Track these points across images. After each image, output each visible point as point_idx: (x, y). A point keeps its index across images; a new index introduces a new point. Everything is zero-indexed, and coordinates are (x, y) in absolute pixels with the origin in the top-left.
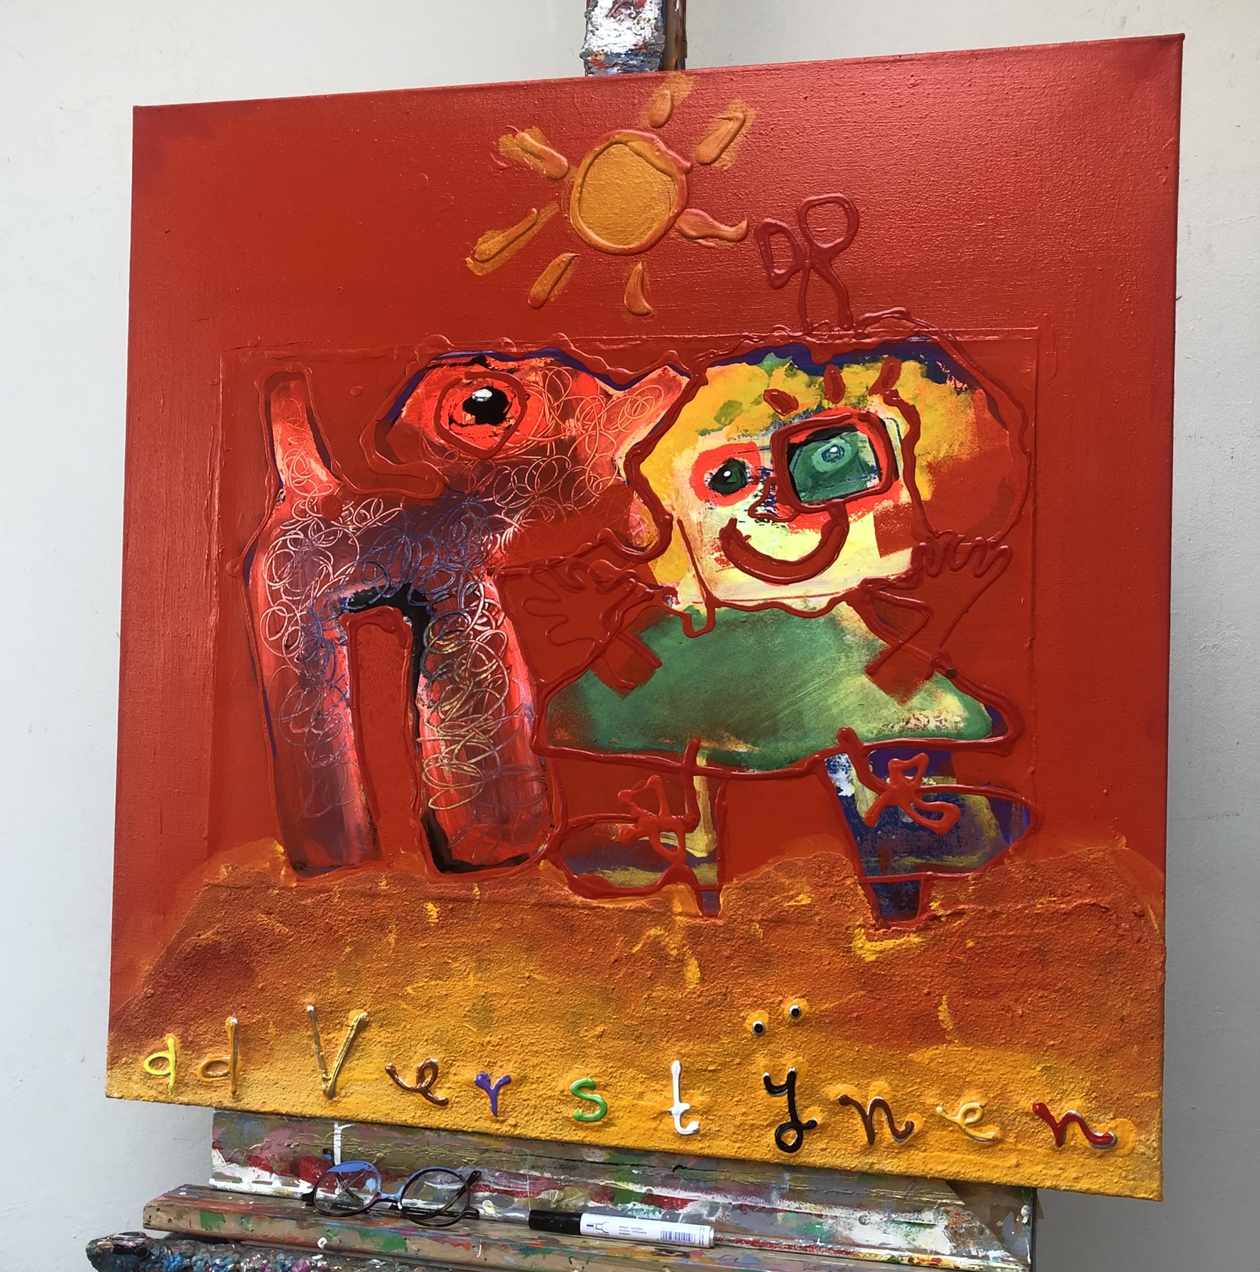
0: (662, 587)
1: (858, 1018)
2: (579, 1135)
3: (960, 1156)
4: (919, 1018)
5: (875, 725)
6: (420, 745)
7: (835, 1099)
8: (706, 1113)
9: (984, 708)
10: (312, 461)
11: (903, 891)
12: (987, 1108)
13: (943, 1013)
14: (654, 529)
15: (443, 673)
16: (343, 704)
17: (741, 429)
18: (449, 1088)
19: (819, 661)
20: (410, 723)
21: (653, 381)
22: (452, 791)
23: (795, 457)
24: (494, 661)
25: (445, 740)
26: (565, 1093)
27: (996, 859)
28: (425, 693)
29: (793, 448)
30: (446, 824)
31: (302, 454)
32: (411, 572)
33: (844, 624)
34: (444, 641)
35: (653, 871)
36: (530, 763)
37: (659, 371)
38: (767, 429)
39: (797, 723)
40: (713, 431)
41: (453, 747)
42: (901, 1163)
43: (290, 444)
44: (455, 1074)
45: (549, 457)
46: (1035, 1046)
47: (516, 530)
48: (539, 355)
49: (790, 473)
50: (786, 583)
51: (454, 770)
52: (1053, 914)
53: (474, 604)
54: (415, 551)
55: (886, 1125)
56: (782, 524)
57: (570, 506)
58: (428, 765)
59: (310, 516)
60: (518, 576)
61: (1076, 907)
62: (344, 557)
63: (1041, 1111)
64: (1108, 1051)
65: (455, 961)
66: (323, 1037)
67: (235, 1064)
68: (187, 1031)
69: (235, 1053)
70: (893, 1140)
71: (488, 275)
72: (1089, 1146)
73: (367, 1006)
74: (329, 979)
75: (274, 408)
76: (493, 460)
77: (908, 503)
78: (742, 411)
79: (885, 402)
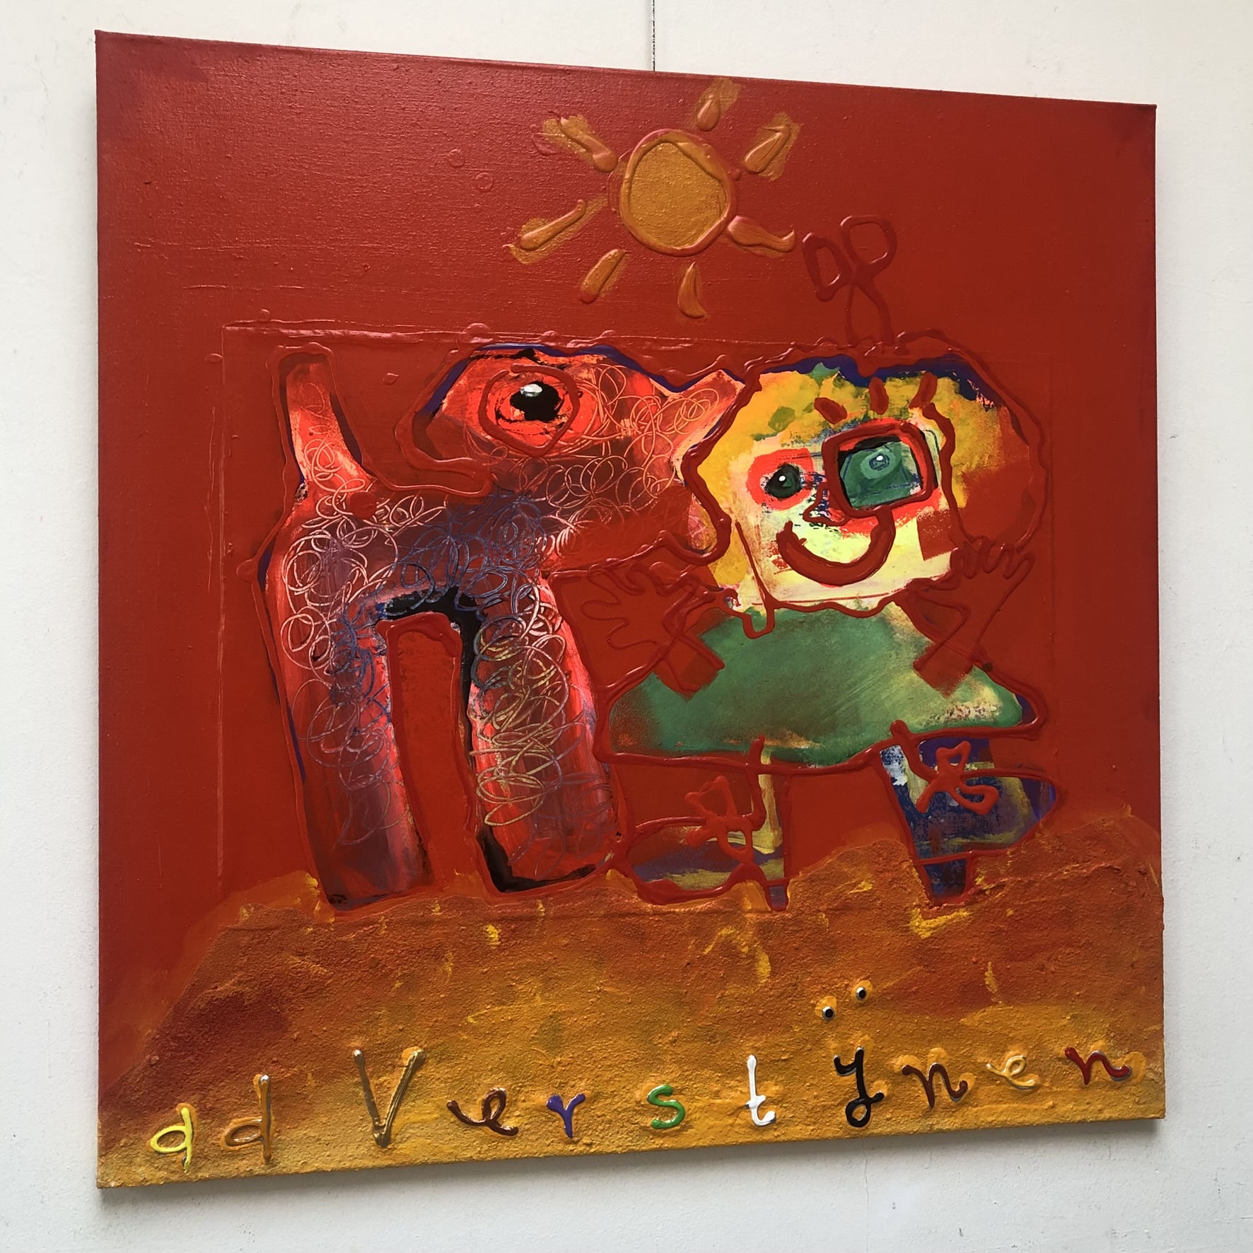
0: (722, 589)
1: (916, 991)
2: (657, 1142)
3: (1006, 1106)
4: (968, 985)
5: (924, 717)
6: (473, 759)
7: (898, 1070)
8: (781, 1101)
9: (1015, 697)
10: (339, 454)
11: (952, 870)
12: (1028, 1059)
13: (989, 978)
14: (712, 531)
15: (497, 681)
16: (384, 719)
17: (794, 435)
18: (518, 1116)
20: (462, 736)
21: (709, 384)
22: (511, 805)
23: (845, 464)
24: (552, 667)
25: (501, 752)
26: (642, 1103)
27: (1029, 834)
28: (477, 703)
29: (842, 456)
30: (505, 841)
32: (458, 576)
33: (894, 623)
34: (497, 647)
35: (721, 872)
37: (714, 375)
38: (819, 436)
39: (854, 718)
40: (768, 436)
41: (510, 759)
42: (957, 1120)
43: (311, 434)
44: (524, 1101)
45: (604, 458)
46: (1064, 998)
47: (572, 531)
48: (591, 351)
49: (841, 479)
50: (840, 585)
51: (512, 783)
52: (1076, 879)
53: (529, 609)
55: (943, 1088)
56: (835, 528)
57: (628, 507)
58: (483, 780)
59: (338, 513)
60: (576, 578)
61: (1095, 871)
62: (380, 559)
63: (1072, 1055)
64: (1123, 994)
65: (520, 983)
66: (373, 1082)
67: (269, 1127)
68: (204, 1096)
69: (269, 1114)
70: (951, 1100)
71: (534, 265)
72: (1110, 1080)
73: (423, 1042)
74: (377, 1019)
75: (290, 393)
76: (545, 459)
77: (946, 510)
78: (795, 418)
79: (924, 415)
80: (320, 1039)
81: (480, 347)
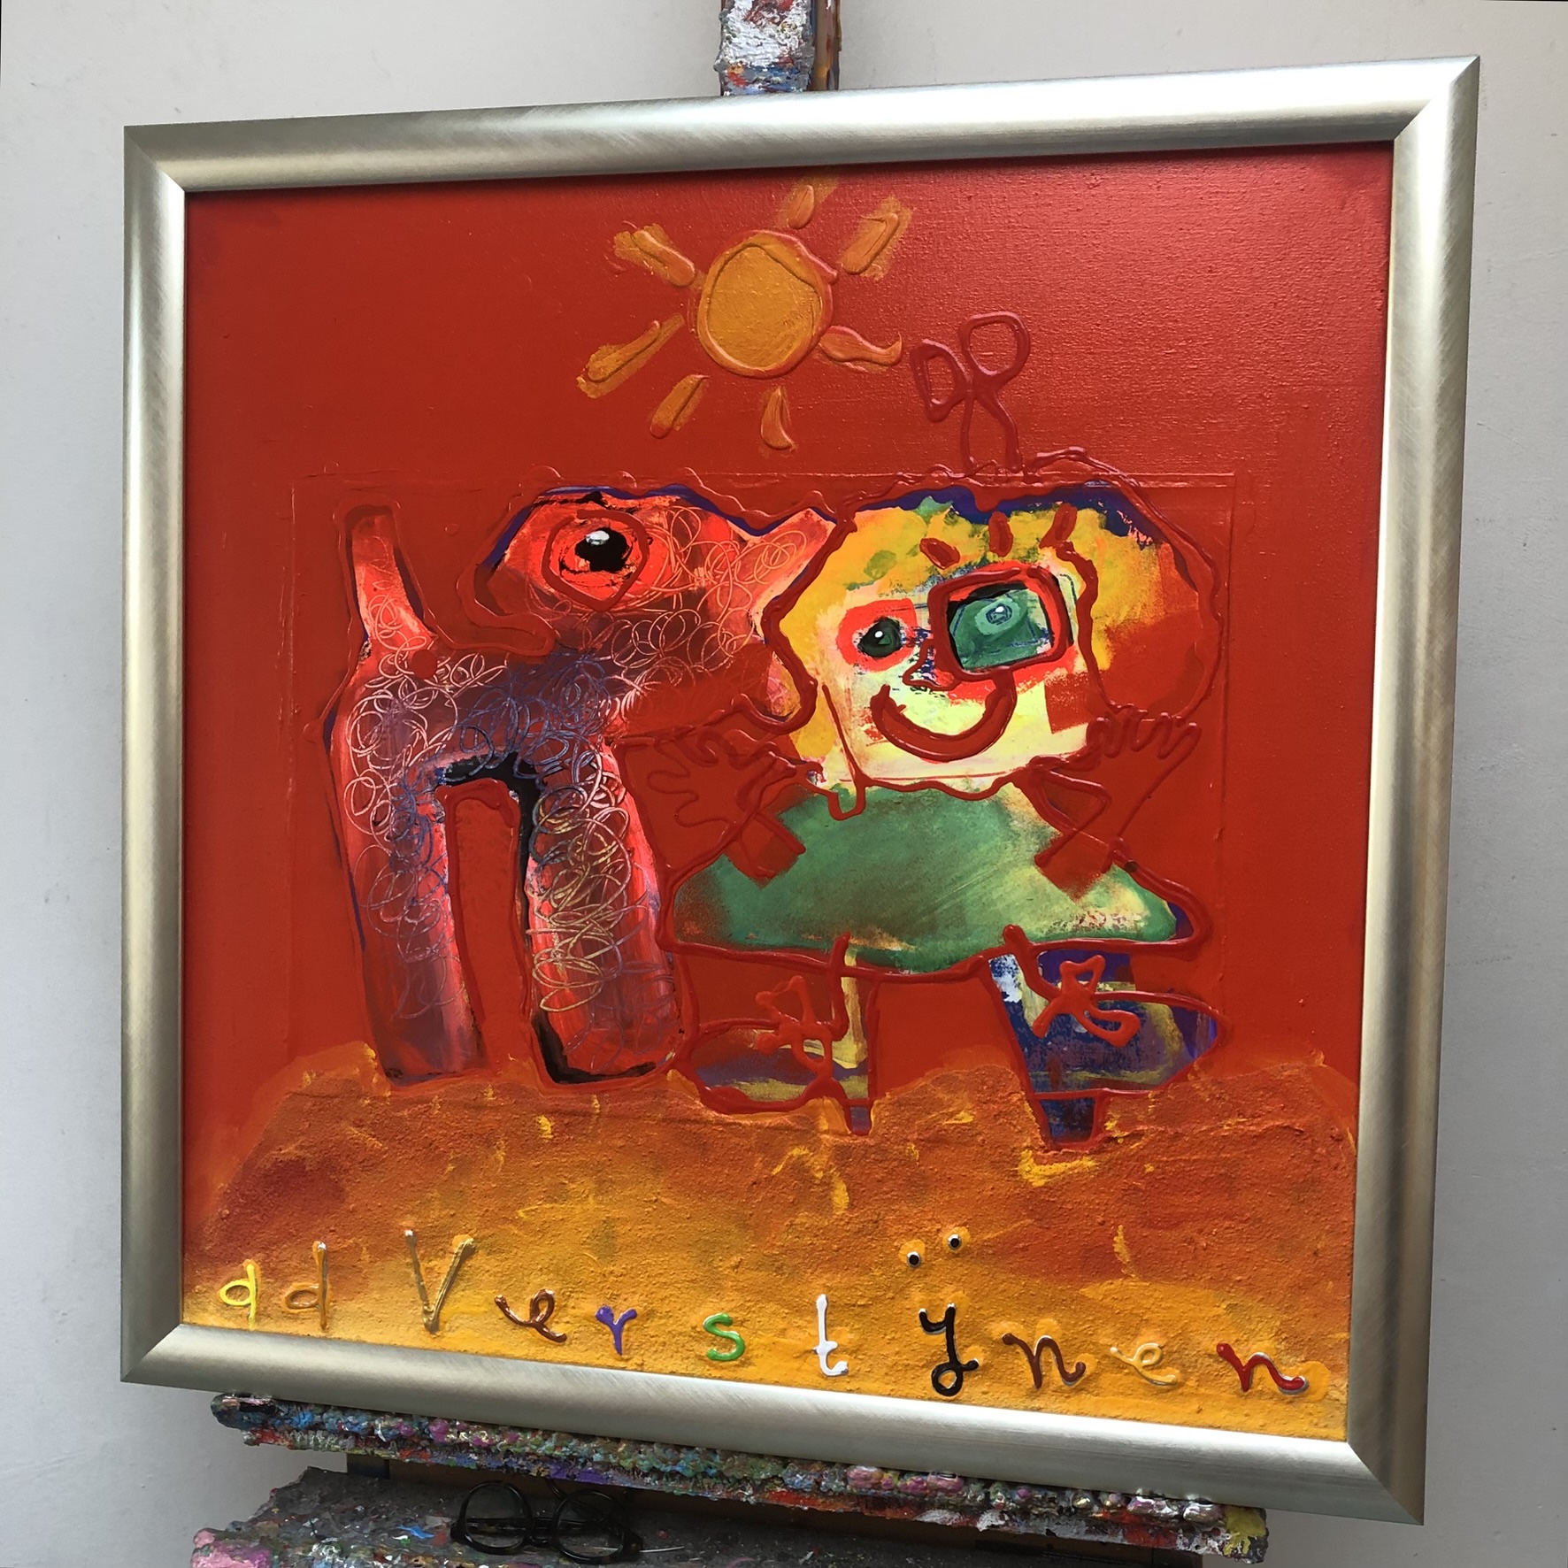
0: (805, 762)
1: (1024, 1249)
2: (714, 1375)
3: (1136, 1401)
4: (1092, 1250)
5: (1045, 923)
7: (998, 1338)
8: (855, 1352)
9: (1167, 906)
10: (402, 610)
11: (1076, 1109)
12: (1166, 1348)
13: (1119, 1244)
14: (796, 696)
15: (556, 856)
16: (441, 890)
17: (895, 583)
18: (568, 1322)
20: (519, 913)
21: (793, 526)
22: (567, 990)
23: (956, 618)
24: (614, 843)
26: (698, 1329)
27: (1179, 1074)
28: (535, 878)
29: (953, 608)
30: (560, 1028)
32: (517, 741)
33: (1012, 808)
34: (557, 819)
35: (795, 1084)
36: (656, 960)
37: (801, 515)
38: (924, 584)
39: (958, 919)
40: (862, 584)
41: (567, 941)
42: (1071, 1407)
43: (375, 589)
44: (573, 1308)
46: (1219, 1282)
48: (663, 492)
49: (950, 635)
50: (946, 760)
52: (1242, 1136)
54: (521, 715)
55: (1054, 1367)
56: (941, 693)
59: (400, 673)
60: (643, 746)
61: (1267, 1129)
62: (440, 721)
64: (1300, 1288)
65: (572, 1183)
66: (423, 1265)
67: (324, 1294)
68: (268, 1256)
69: (324, 1283)
70: (1062, 1383)
71: (602, 398)
72: (1278, 1391)
73: (474, 1231)
74: (429, 1201)
75: (356, 550)
76: (612, 613)
77: (1083, 673)
78: (895, 563)
79: (1058, 556)
80: (375, 1214)
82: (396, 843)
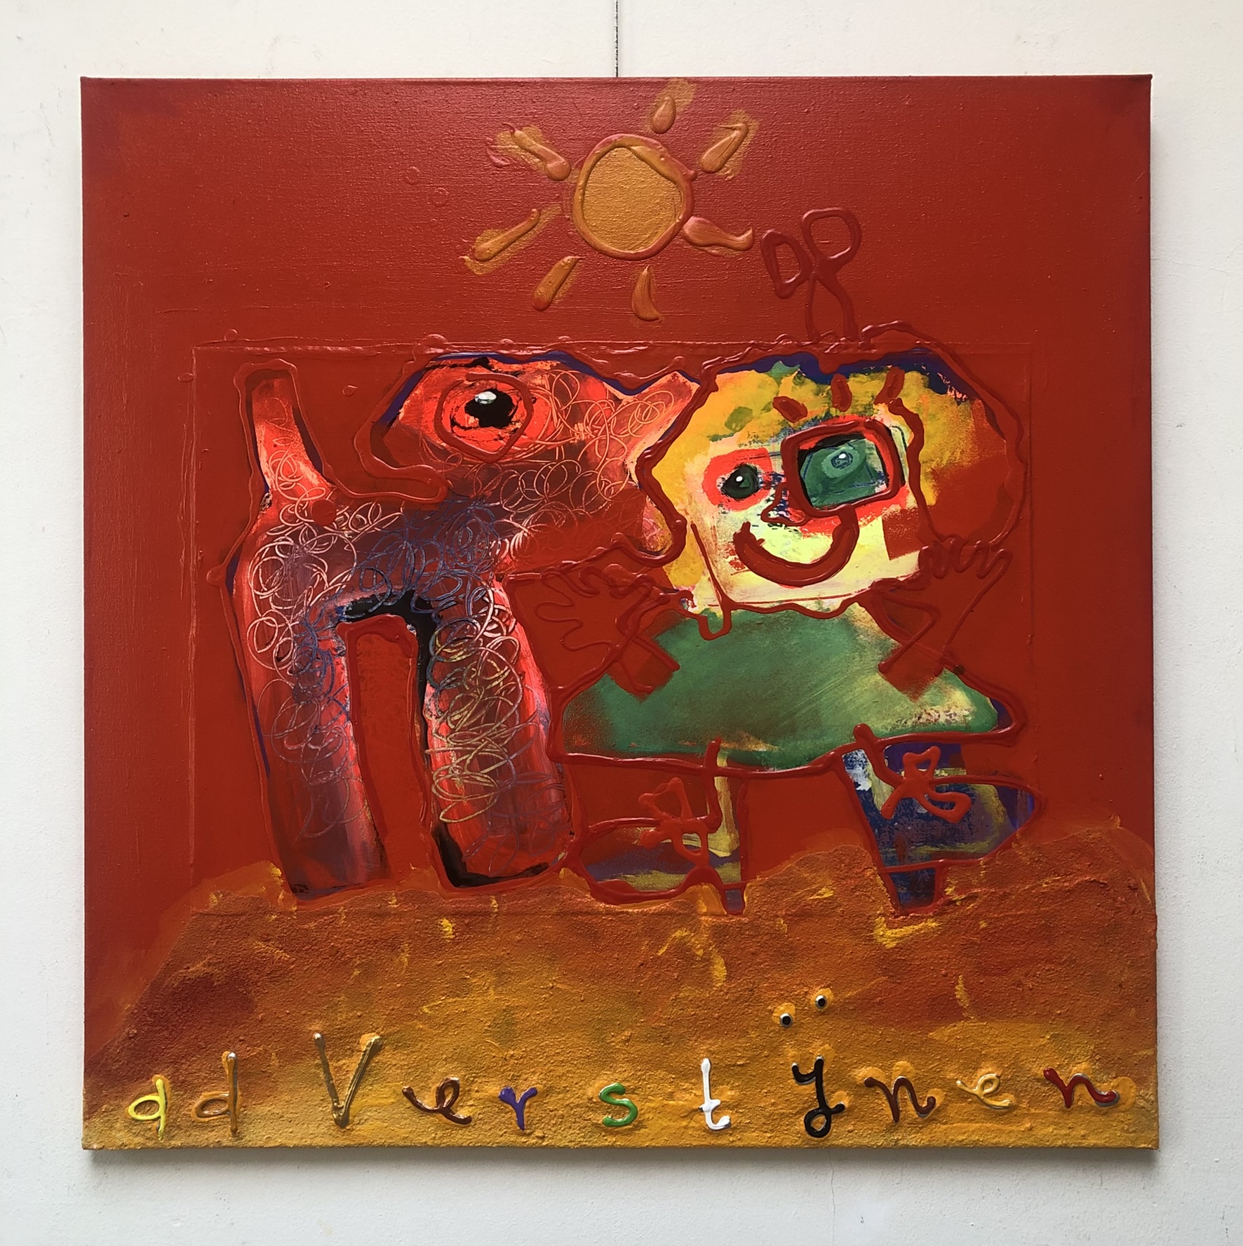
0: (677, 591)
1: (880, 1003)
2: (609, 1140)
3: (979, 1125)
4: (937, 998)
5: (889, 721)
6: (429, 757)
7: (861, 1082)
8: (736, 1107)
9: (989, 702)
10: (301, 463)
11: (920, 879)
12: (1002, 1077)
13: (960, 992)
14: (667, 533)
15: (453, 682)
16: (343, 717)
17: (752, 435)
18: (472, 1105)
19: (834, 660)
20: (418, 735)
21: (662, 387)
22: (465, 802)
23: (805, 463)
24: (506, 668)
25: (456, 751)
26: (594, 1100)
27: (1004, 845)
28: (432, 703)
29: (803, 455)
30: (459, 838)
31: (290, 456)
32: (414, 580)
33: (858, 624)
34: (452, 648)
35: (677, 873)
36: (547, 771)
37: (669, 377)
38: (777, 435)
39: (815, 721)
40: (725, 436)
41: (465, 757)
42: (924, 1137)
43: (275, 446)
45: (558, 462)
46: (1043, 1017)
47: (526, 534)
48: (545, 357)
49: (801, 478)
50: (800, 585)
51: (466, 781)
52: (1057, 892)
53: (483, 611)
54: (417, 556)
55: (910, 1103)
56: (795, 528)
57: (582, 510)
59: (300, 521)
60: (530, 581)
61: (1078, 884)
62: (339, 564)
63: (1051, 1077)
64: (1109, 1015)
65: (474, 977)
66: (332, 1064)
67: (235, 1100)
68: (178, 1070)
69: (235, 1089)
70: (917, 1116)
71: (488, 275)
72: (1095, 1104)
73: (380, 1029)
74: (337, 1005)
75: (256, 408)
76: (498, 464)
77: (914, 508)
78: (752, 418)
79: (889, 410)
80: (284, 1021)
81: (436, 357)
82: (298, 676)
